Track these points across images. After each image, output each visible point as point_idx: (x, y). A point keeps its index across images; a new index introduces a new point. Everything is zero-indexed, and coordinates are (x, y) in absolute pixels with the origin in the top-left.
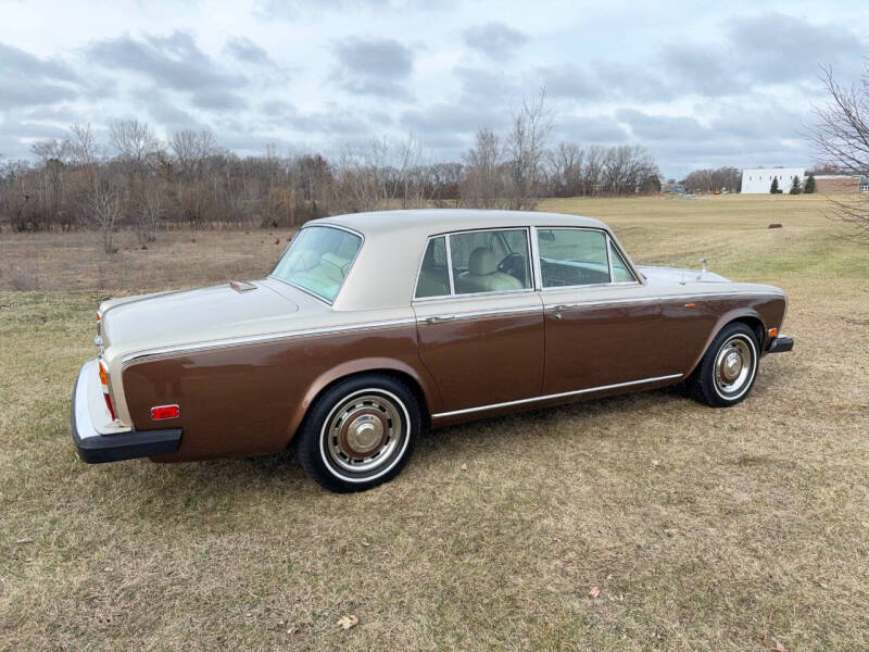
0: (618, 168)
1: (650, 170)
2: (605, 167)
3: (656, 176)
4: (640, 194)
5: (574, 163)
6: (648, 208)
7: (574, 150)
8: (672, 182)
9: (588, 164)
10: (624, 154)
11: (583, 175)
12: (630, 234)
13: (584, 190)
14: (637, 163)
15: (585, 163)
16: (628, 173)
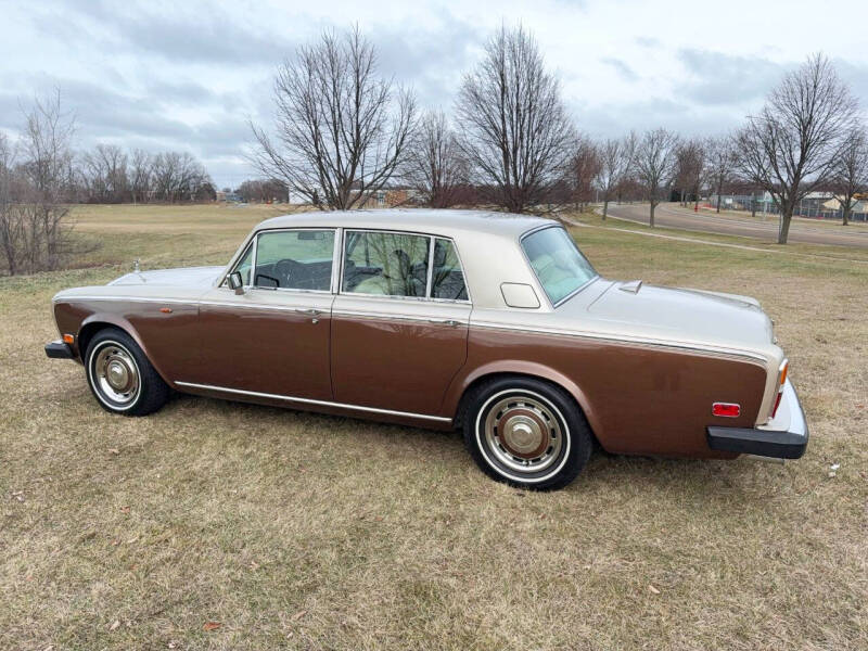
0: (169, 175)
1: (202, 178)
2: (153, 173)
3: (210, 185)
4: (195, 203)
5: (117, 167)
6: (204, 216)
7: (115, 152)
8: (227, 191)
9: (134, 168)
10: (173, 160)
11: (131, 180)
12: (178, 241)
13: (134, 196)
14: (188, 171)
15: (131, 168)
16: (180, 180)
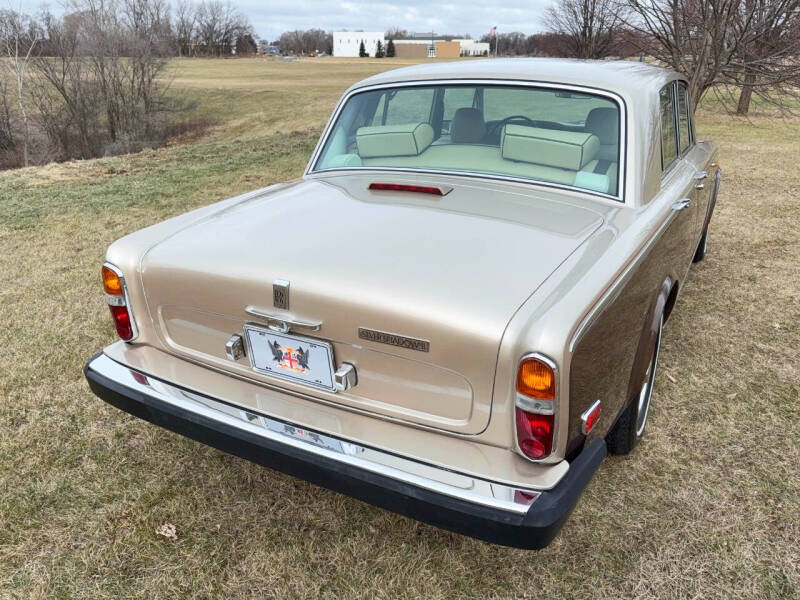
0: (212, 25)
1: (245, 29)
2: (197, 24)
3: (250, 36)
4: (238, 55)
5: (161, 17)
8: (264, 43)
9: (178, 19)
10: (216, 10)
11: (175, 31)
13: (180, 49)
14: (231, 22)
15: (174, 18)
16: (223, 31)
